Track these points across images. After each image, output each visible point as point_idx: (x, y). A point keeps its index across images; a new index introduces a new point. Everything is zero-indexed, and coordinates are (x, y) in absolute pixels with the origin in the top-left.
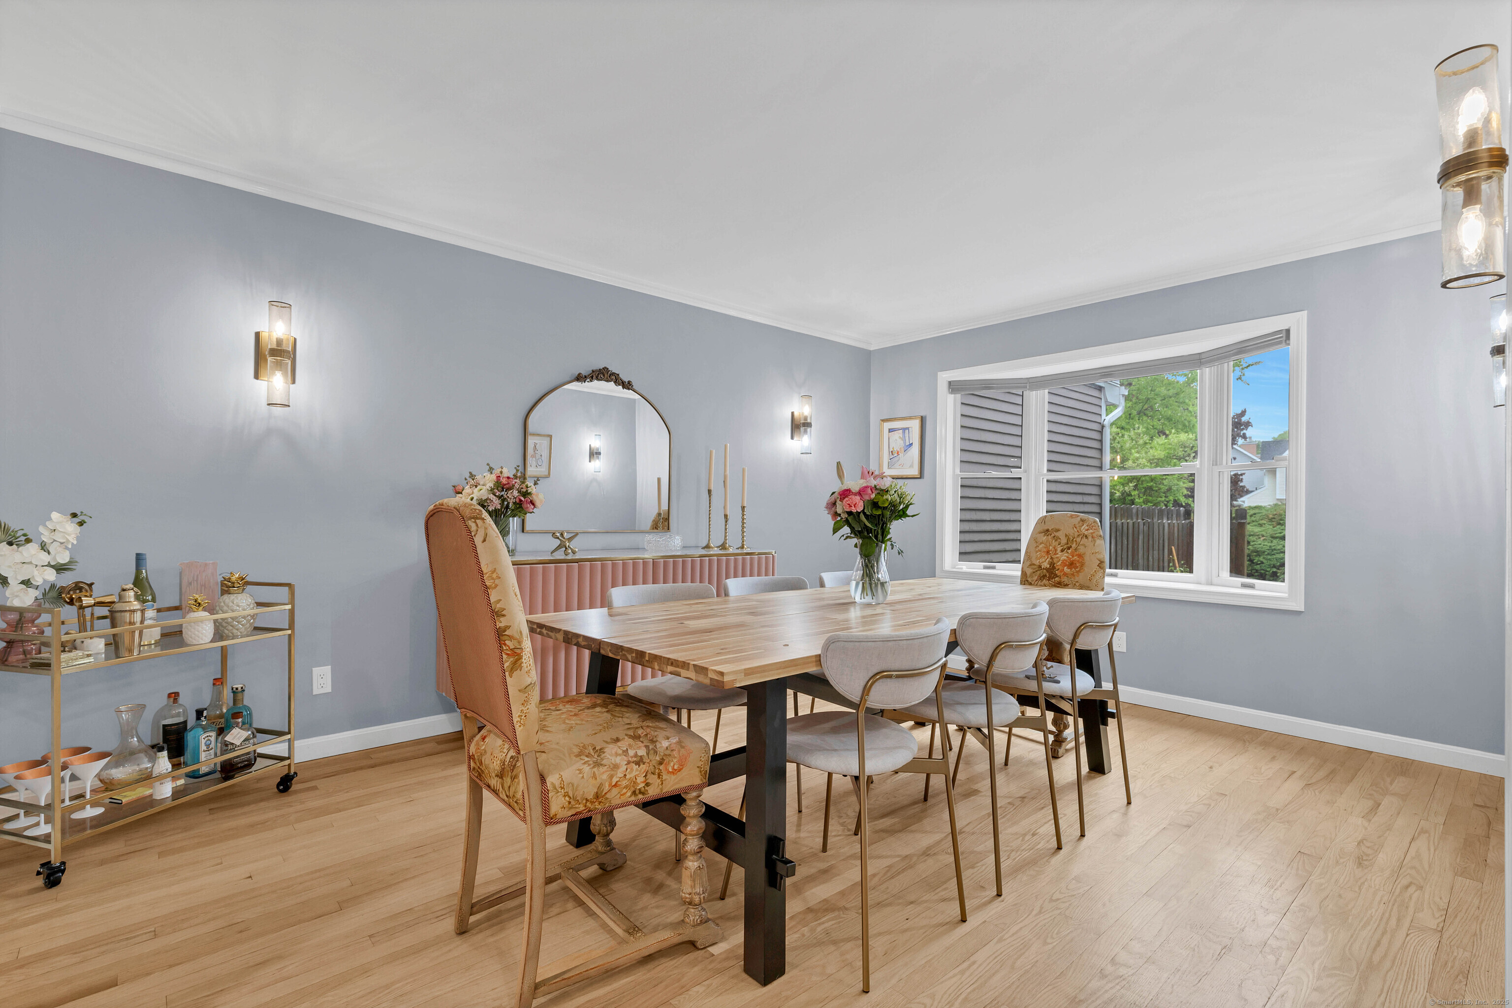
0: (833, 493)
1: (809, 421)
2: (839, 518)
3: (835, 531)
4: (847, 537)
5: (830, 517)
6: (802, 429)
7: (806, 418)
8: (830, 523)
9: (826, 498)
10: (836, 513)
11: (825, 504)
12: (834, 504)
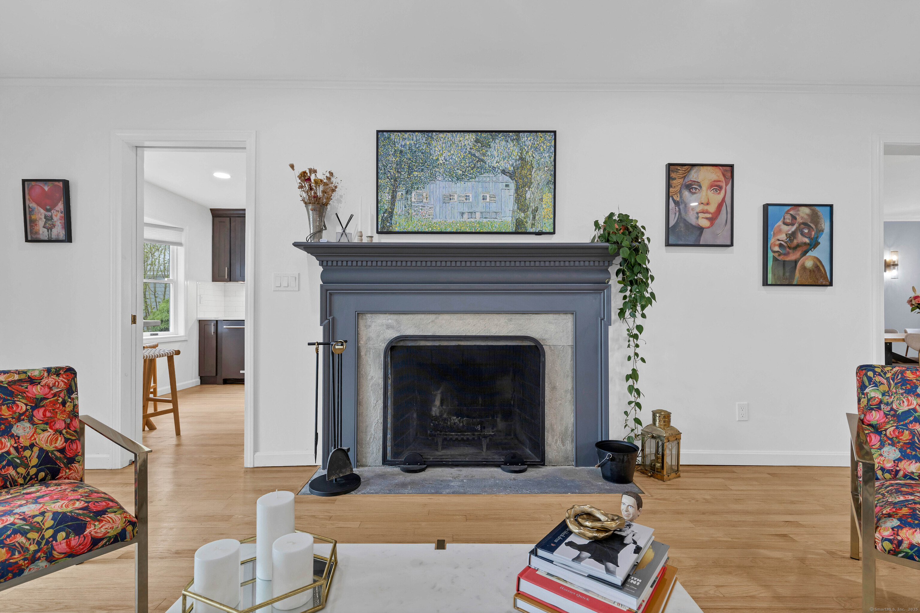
0: (910, 297)
1: (896, 263)
2: (914, 306)
3: (912, 310)
4: (918, 313)
5: (909, 306)
6: (892, 267)
7: (894, 262)
8: (910, 308)
9: (908, 299)
10: (912, 304)
11: (907, 301)
12: (911, 301)
